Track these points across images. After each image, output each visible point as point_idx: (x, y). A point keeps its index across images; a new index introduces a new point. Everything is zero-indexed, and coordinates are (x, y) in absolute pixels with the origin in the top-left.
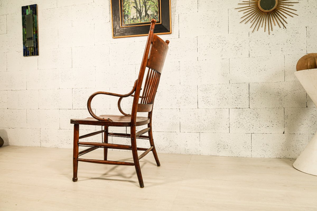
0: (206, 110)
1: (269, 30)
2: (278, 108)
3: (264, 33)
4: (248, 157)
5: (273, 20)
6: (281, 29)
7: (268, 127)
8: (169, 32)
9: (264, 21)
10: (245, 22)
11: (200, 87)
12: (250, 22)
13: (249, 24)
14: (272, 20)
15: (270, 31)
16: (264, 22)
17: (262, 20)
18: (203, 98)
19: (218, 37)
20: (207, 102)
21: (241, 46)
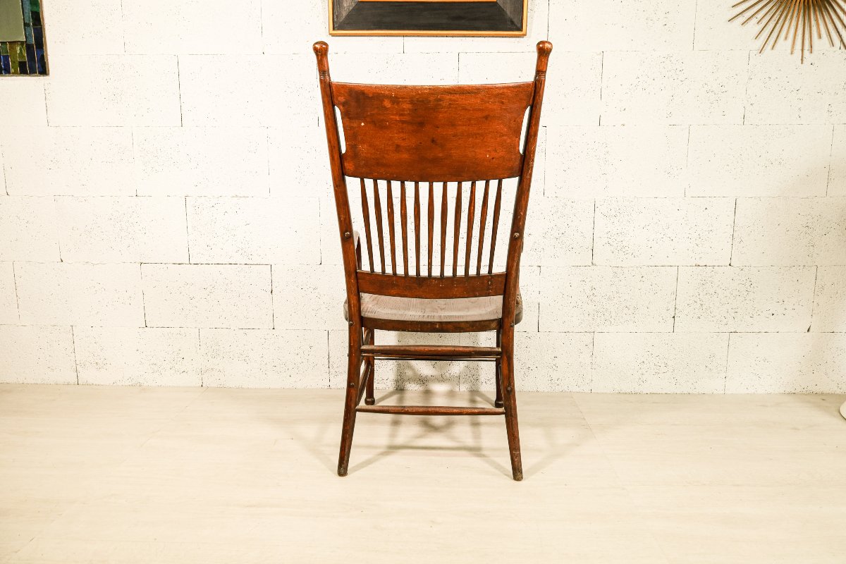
0: (616, 269)
1: (802, 50)
2: (802, 267)
3: (790, 55)
4: (715, 392)
5: (817, 20)
6: (834, 49)
7: (773, 315)
8: (520, 29)
9: (794, 23)
10: (741, 19)
11: (602, 203)
12: (754, 20)
13: (754, 27)
14: (813, 22)
15: (806, 52)
16: (793, 25)
17: (789, 17)
18: (609, 236)
19: (664, 60)
20: (619, 248)
21: (724, 89)
